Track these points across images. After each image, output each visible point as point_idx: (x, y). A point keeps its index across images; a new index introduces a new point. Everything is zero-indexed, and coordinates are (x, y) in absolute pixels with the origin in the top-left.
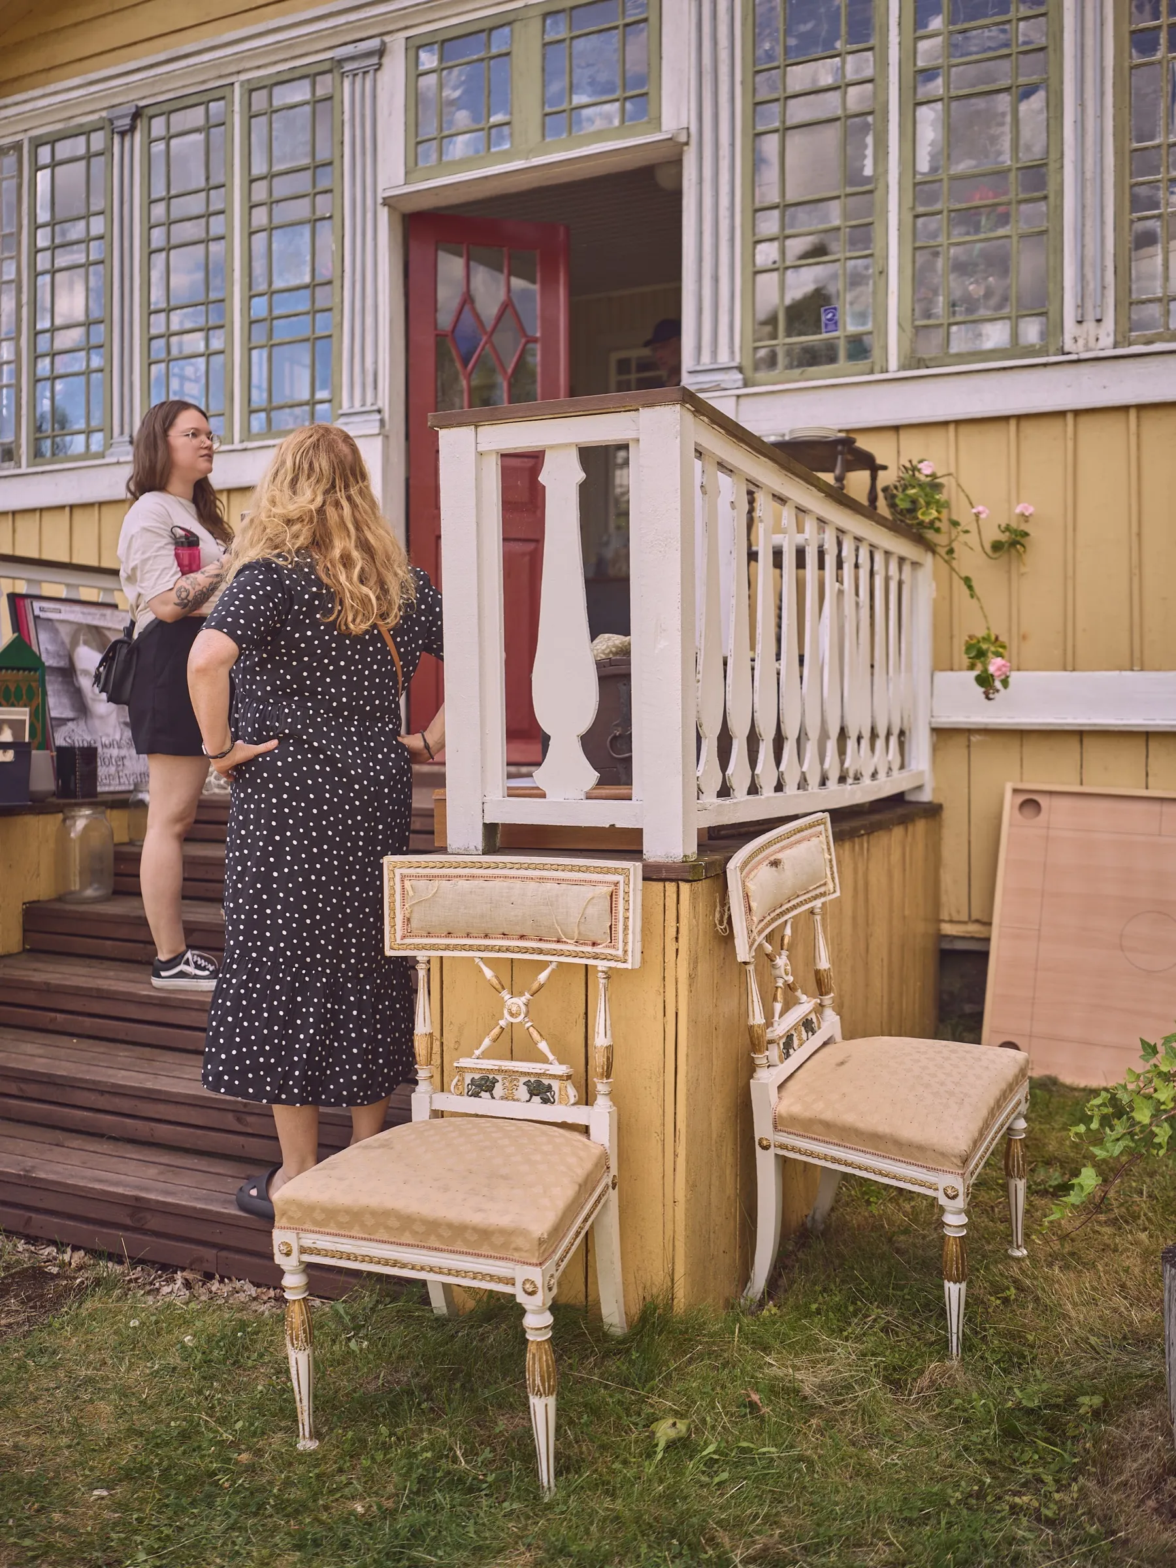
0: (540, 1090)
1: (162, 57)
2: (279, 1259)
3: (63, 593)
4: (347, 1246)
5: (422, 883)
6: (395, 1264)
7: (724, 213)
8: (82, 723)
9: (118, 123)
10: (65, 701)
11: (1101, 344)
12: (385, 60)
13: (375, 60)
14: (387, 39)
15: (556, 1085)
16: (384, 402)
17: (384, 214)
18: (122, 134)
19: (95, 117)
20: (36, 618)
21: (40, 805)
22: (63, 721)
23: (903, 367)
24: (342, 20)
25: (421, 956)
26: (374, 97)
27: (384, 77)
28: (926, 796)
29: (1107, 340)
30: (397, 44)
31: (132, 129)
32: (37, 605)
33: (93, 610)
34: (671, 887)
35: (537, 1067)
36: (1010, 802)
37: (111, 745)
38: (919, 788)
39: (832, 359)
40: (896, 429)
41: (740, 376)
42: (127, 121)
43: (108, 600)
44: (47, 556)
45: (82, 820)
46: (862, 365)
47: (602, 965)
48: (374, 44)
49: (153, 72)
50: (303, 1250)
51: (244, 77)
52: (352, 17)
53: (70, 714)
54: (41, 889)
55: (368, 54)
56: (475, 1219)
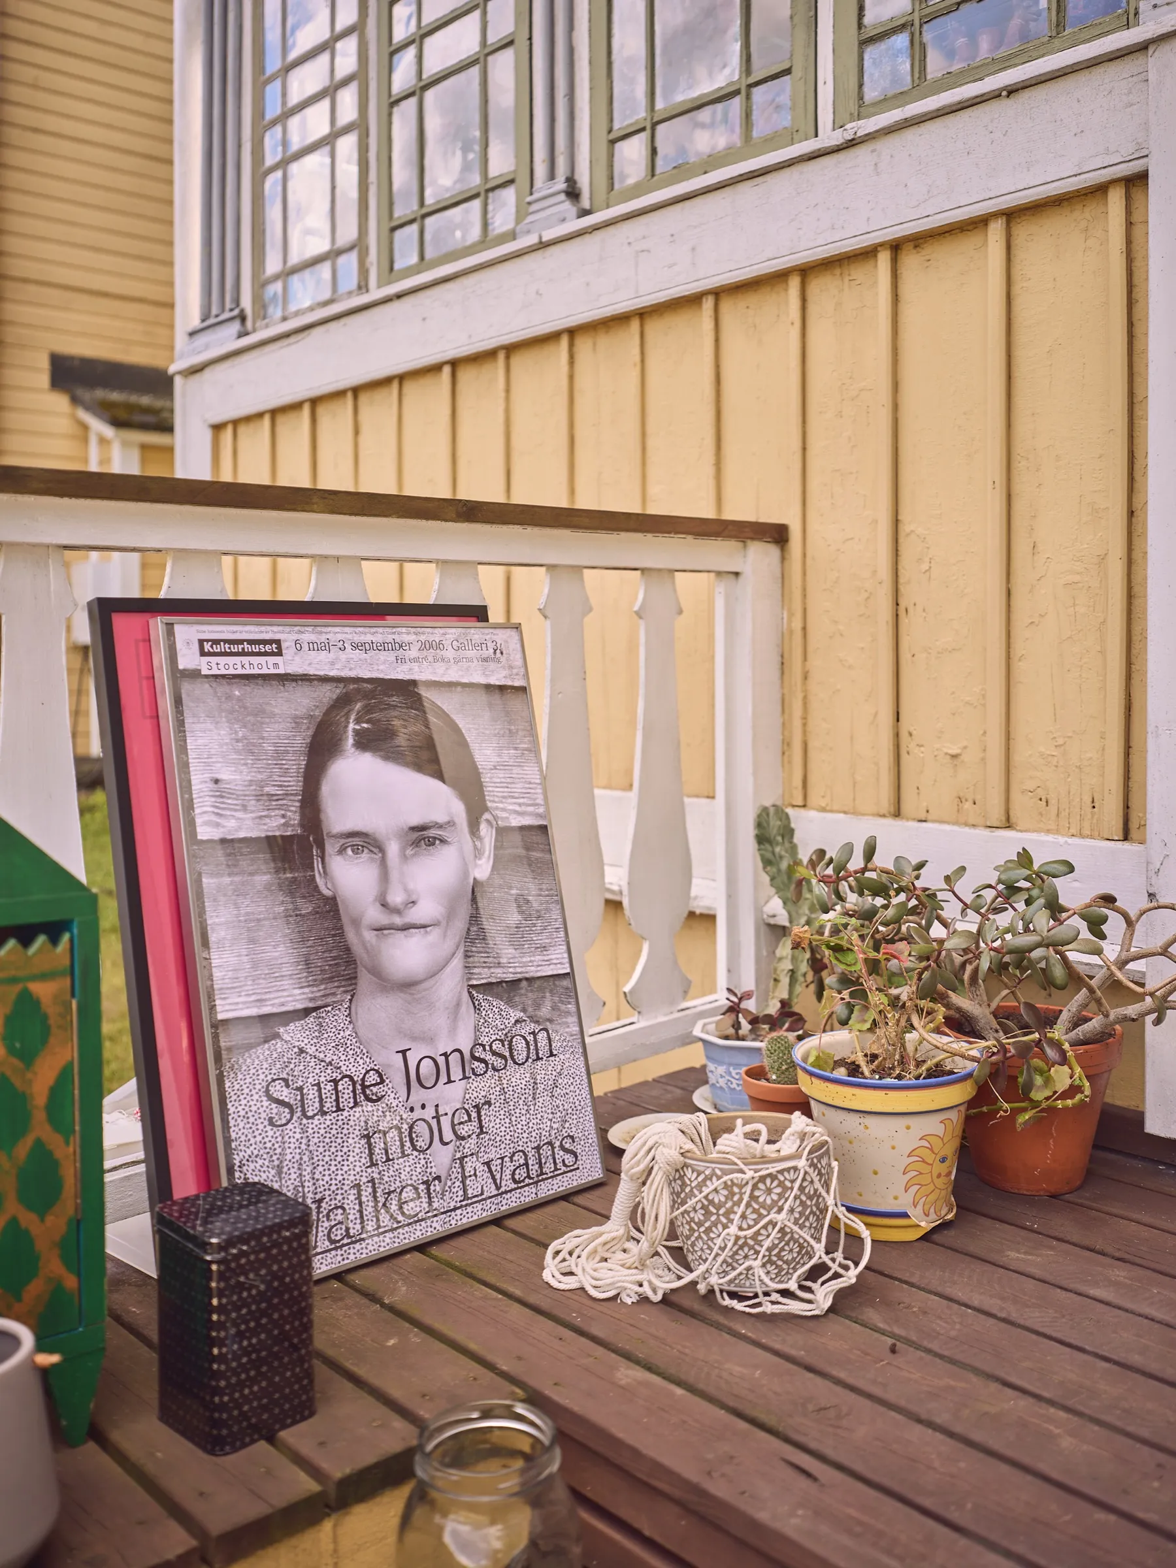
20: (185, 675)
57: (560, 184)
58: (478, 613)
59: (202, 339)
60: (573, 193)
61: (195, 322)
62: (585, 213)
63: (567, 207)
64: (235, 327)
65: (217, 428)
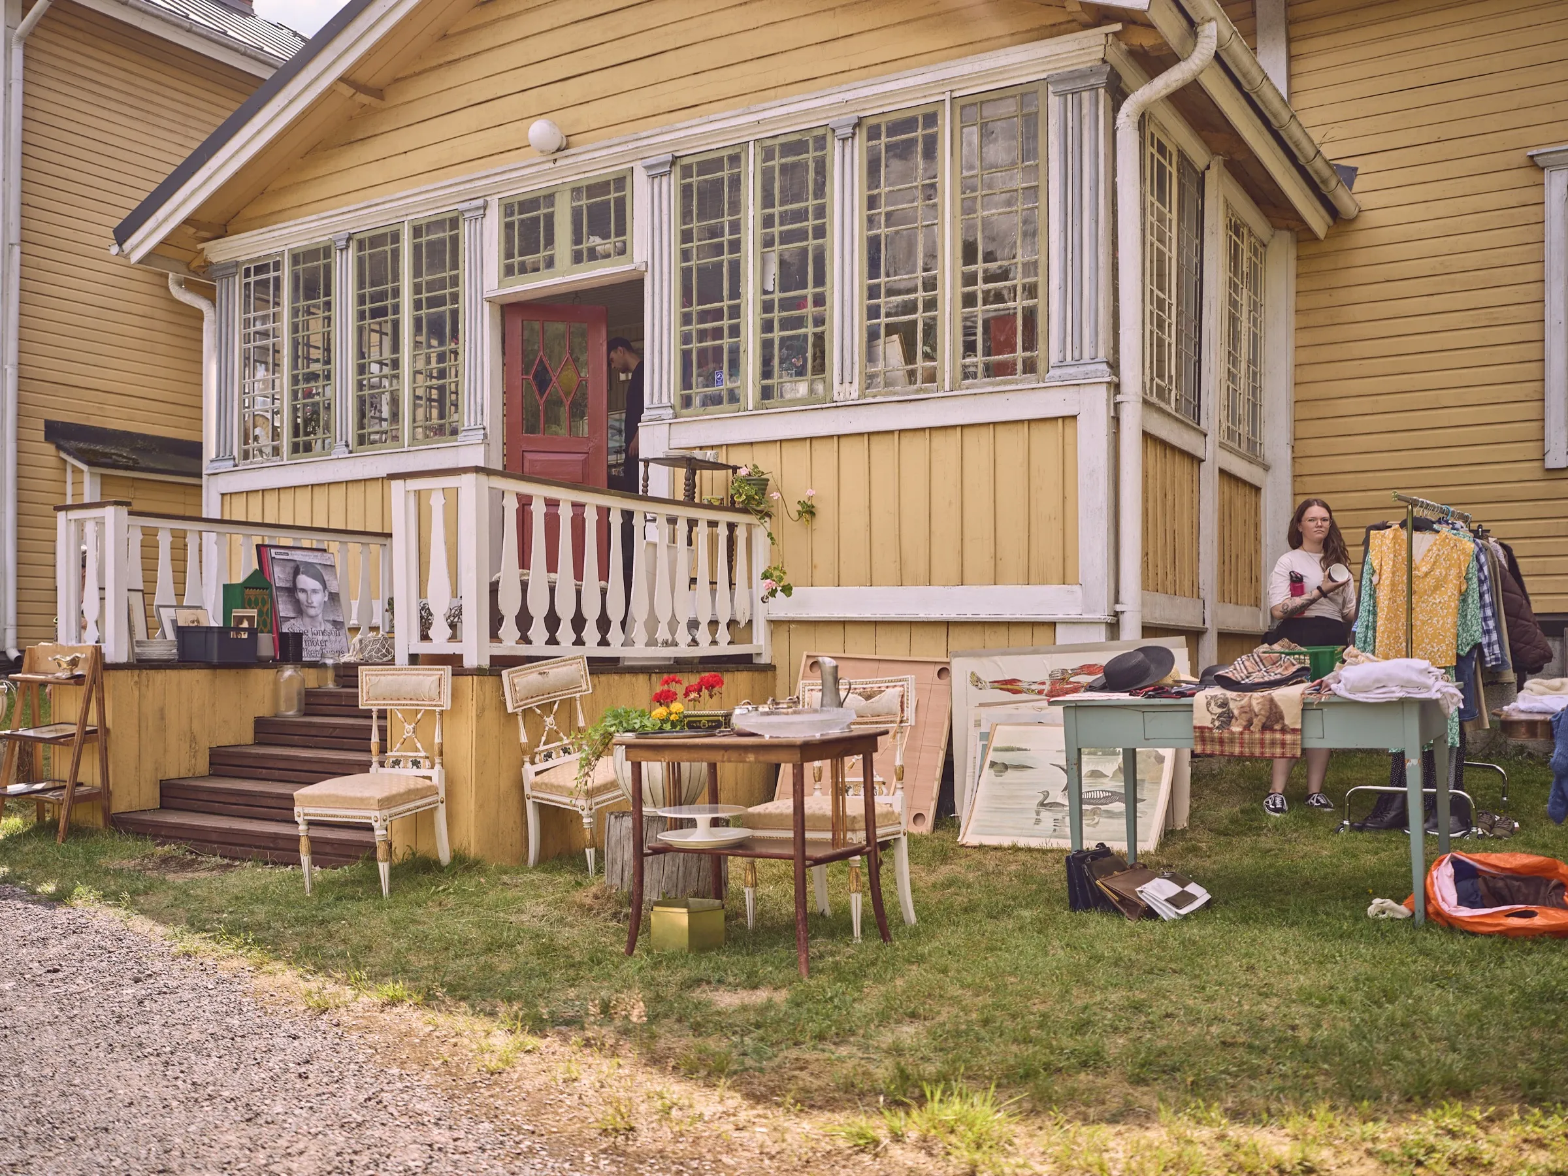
0: (416, 763)
1: (362, 205)
2: (296, 819)
3: (290, 543)
4: (319, 811)
5: (373, 678)
6: (335, 816)
7: (665, 313)
8: (299, 620)
9: (339, 244)
10: (290, 607)
11: (852, 397)
12: (487, 212)
13: (482, 212)
14: (488, 198)
15: (422, 761)
16: (487, 423)
17: (486, 305)
18: (341, 250)
19: (326, 238)
20: (273, 558)
21: (263, 663)
22: (288, 619)
23: (756, 408)
24: (462, 187)
25: (374, 709)
26: (482, 234)
27: (487, 221)
28: (765, 660)
29: (855, 395)
30: (494, 202)
31: (347, 247)
32: (273, 551)
33: (310, 553)
34: (470, 678)
35: (415, 754)
36: (804, 663)
37: (318, 633)
38: (759, 654)
39: (720, 402)
40: (751, 444)
41: (672, 411)
42: (344, 243)
43: (321, 547)
44: (282, 522)
45: (288, 672)
46: (735, 406)
47: (438, 709)
48: (480, 202)
49: (358, 213)
50: (305, 815)
51: (410, 218)
52: (468, 186)
53: (292, 615)
54: (265, 711)
55: (478, 208)
56: (359, 795)
57: (343, 443)
58: (324, 550)
59: (216, 464)
60: (347, 446)
61: (213, 456)
62: (351, 452)
63: (345, 449)
64: (232, 462)
65: (223, 495)
